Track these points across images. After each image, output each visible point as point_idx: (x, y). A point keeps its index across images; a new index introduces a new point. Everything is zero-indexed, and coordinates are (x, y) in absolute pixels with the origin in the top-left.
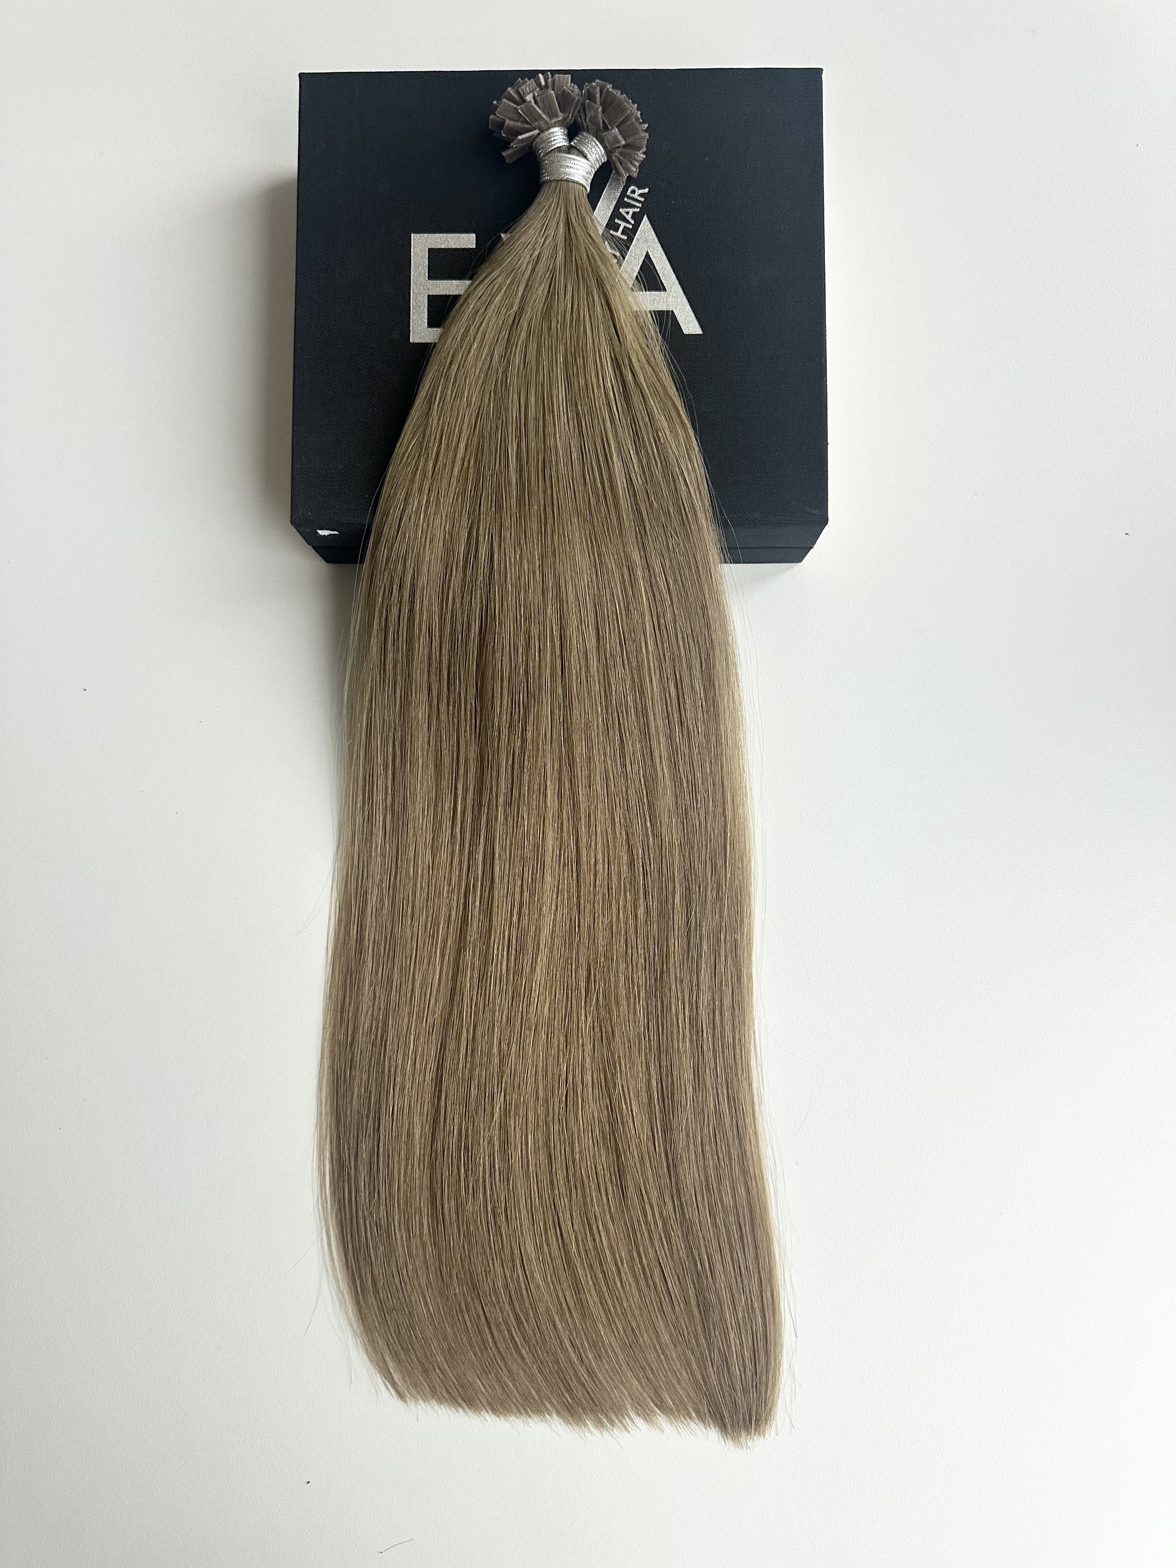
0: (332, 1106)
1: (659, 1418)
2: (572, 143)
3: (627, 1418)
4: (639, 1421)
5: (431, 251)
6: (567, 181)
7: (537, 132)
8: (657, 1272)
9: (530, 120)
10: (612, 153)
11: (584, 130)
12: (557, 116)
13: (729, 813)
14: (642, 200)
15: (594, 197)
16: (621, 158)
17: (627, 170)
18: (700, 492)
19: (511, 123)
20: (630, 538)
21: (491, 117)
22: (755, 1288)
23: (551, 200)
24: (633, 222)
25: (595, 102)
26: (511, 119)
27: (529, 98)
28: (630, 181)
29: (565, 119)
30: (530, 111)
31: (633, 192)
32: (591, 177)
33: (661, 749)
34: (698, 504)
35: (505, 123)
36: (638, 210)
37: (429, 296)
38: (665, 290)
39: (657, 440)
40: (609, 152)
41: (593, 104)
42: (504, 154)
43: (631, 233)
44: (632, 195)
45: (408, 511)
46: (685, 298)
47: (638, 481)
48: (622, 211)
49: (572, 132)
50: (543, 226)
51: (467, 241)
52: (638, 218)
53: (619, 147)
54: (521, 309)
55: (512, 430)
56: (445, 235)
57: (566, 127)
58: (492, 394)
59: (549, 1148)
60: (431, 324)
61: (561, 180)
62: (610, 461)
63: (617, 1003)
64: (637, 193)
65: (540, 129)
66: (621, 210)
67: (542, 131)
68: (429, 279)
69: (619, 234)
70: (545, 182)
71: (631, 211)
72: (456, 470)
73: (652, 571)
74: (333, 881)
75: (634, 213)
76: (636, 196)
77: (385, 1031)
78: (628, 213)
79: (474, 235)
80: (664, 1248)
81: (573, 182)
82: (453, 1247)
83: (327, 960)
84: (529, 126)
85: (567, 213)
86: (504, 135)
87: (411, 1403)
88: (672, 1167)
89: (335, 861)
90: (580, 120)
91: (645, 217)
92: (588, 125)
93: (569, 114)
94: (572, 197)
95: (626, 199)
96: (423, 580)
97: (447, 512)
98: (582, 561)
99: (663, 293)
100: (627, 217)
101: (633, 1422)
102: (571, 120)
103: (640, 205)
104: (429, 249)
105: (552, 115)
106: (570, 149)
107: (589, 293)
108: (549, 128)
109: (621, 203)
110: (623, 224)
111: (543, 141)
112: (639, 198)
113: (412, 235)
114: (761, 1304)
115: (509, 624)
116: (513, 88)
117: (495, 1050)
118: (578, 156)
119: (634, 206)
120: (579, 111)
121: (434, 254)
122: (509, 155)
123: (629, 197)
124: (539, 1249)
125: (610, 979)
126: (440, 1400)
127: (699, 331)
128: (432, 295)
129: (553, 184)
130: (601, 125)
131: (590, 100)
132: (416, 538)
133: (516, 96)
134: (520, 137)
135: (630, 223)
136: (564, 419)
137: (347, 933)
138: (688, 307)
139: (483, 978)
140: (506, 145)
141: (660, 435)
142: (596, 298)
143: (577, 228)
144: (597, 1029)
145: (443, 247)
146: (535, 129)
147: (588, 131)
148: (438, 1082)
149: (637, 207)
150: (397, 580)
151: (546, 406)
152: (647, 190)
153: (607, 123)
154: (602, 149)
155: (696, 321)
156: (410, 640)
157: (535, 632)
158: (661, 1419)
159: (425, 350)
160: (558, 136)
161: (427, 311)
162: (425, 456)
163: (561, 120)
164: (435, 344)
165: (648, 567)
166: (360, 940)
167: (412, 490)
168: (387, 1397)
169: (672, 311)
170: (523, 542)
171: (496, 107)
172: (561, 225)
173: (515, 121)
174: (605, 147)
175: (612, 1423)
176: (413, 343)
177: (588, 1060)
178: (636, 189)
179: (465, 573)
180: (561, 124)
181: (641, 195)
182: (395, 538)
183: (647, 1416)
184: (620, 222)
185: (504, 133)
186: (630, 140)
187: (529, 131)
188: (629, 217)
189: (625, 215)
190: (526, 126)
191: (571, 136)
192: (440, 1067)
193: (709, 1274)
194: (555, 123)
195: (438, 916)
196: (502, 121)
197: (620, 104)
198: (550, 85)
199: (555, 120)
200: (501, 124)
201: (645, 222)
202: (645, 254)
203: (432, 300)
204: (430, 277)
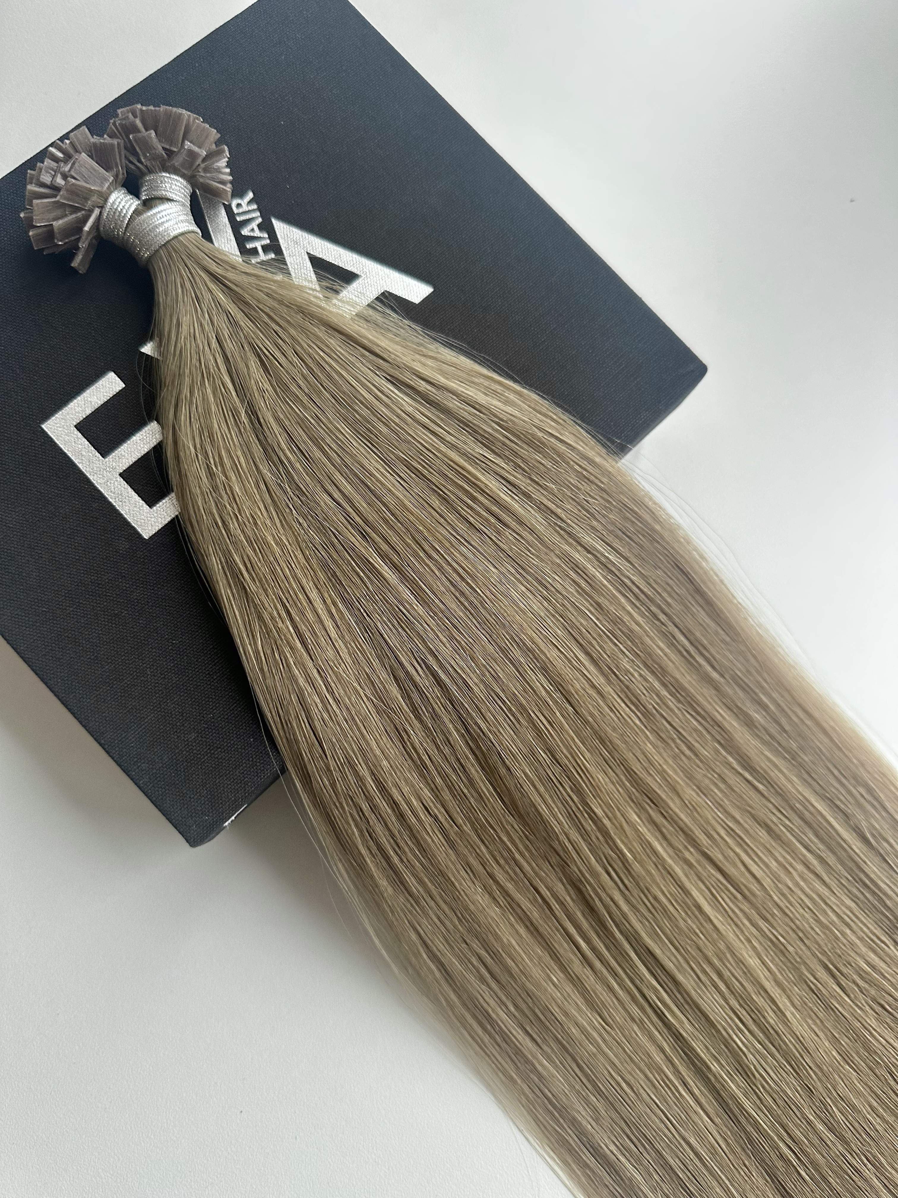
2: (144, 197)
5: (79, 426)
6: (176, 237)
7: (97, 211)
10: (193, 175)
11: (143, 175)
12: (106, 180)
14: (255, 207)
16: (209, 175)
17: (223, 183)
19: (60, 222)
21: (31, 233)
23: (176, 269)
24: (267, 235)
25: (139, 131)
26: (56, 219)
27: (58, 180)
29: (117, 177)
30: (74, 192)
31: (239, 205)
32: (191, 218)
35: (53, 230)
37: (121, 475)
38: (359, 275)
40: (188, 177)
41: (139, 135)
42: (75, 265)
43: (274, 247)
44: (241, 210)
46: (384, 268)
48: (245, 232)
49: (135, 185)
50: (192, 302)
51: (110, 385)
53: (198, 163)
56: (81, 398)
57: (123, 186)
60: (151, 500)
61: (167, 241)
64: (244, 204)
65: (98, 207)
66: (243, 233)
67: (102, 206)
68: (106, 457)
69: (262, 257)
70: (150, 258)
71: (254, 225)
72: (330, 627)
75: (259, 226)
76: (245, 208)
78: (253, 230)
79: (112, 374)
81: (182, 234)
84: (83, 212)
86: (60, 243)
90: (133, 167)
91: (274, 221)
92: (148, 165)
93: (117, 166)
94: (193, 251)
95: (238, 219)
99: (360, 280)
100: (256, 235)
102: (123, 174)
104: (75, 426)
105: (101, 182)
106: (148, 204)
108: (106, 200)
109: (236, 226)
110: (258, 245)
111: (110, 218)
113: (43, 426)
115: (505, 728)
116: (31, 183)
118: (160, 203)
119: (253, 219)
120: (127, 156)
121: (84, 427)
122: (84, 261)
123: (238, 214)
127: (429, 289)
128: (124, 471)
129: (161, 253)
130: (164, 152)
131: (133, 133)
132: (344, 733)
133: (42, 190)
134: (86, 228)
135: (264, 238)
138: (395, 274)
140: (70, 252)
145: (88, 412)
146: (91, 211)
147: (150, 172)
149: (257, 217)
150: (359, 797)
151: (369, 484)
152: (251, 195)
153: (168, 147)
154: (180, 179)
155: (416, 282)
159: (172, 533)
160: (123, 202)
161: (133, 493)
162: (286, 645)
163: (113, 181)
164: (178, 518)
167: (302, 693)
169: (385, 291)
171: (28, 218)
172: (212, 286)
173: (65, 216)
174: (183, 176)
176: (151, 537)
178: (239, 201)
180: (116, 185)
181: (250, 203)
182: (324, 756)
184: (253, 245)
185: (58, 240)
187: (88, 215)
188: (257, 233)
189: (252, 234)
190: (79, 214)
191: (136, 191)
194: (109, 188)
196: (48, 228)
197: (168, 115)
198: (71, 151)
199: (107, 185)
200: (49, 233)
201: (279, 226)
202: (307, 257)
203: (129, 475)
204: (104, 455)
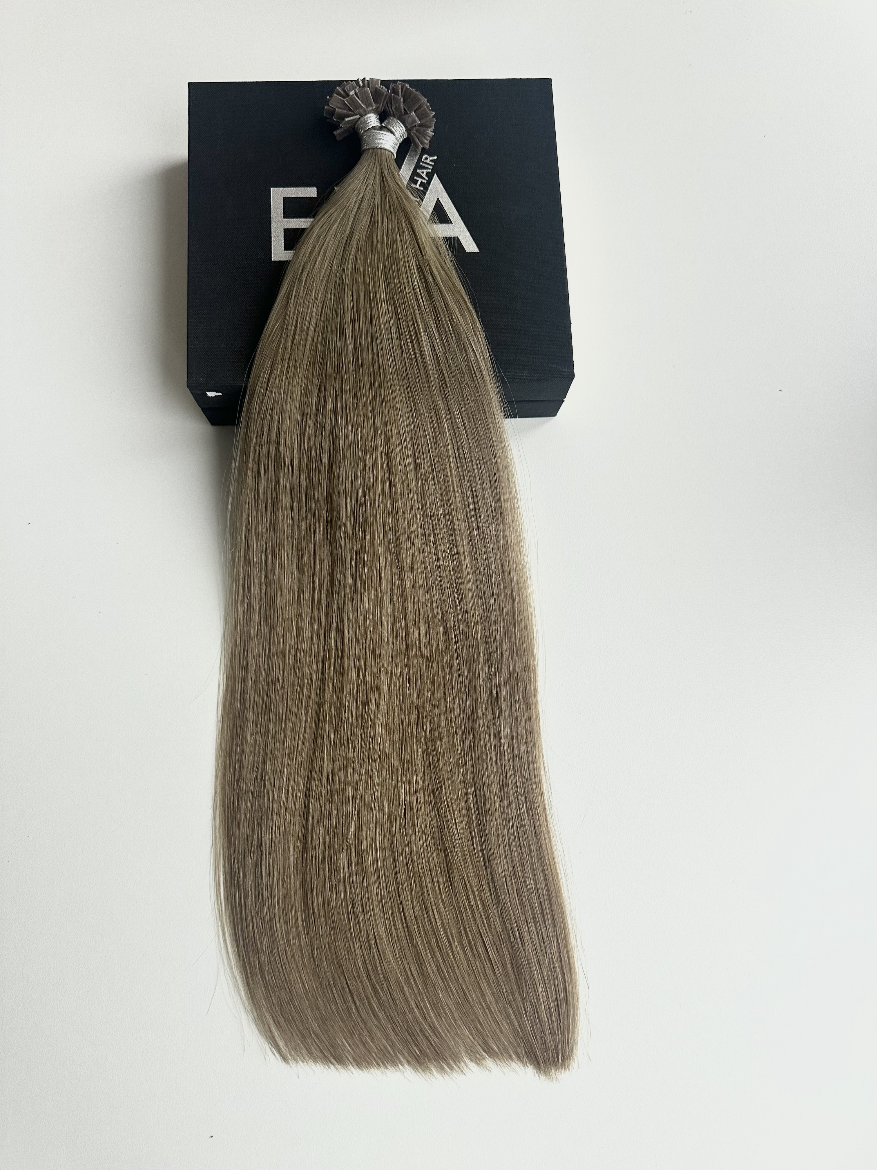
0: (224, 831)
1: (487, 1061)
2: (383, 125)
3: (462, 1064)
4: (472, 1065)
5: (285, 199)
6: (381, 148)
7: (358, 116)
8: (479, 944)
9: (353, 108)
10: (411, 130)
11: (391, 116)
12: (372, 106)
13: (515, 594)
14: (433, 164)
15: (399, 161)
16: (417, 134)
17: (422, 143)
18: (484, 357)
19: (340, 110)
20: (436, 391)
21: (325, 108)
22: (555, 951)
23: (370, 161)
24: (427, 179)
25: (398, 95)
26: (338, 108)
27: (352, 93)
28: (424, 151)
29: (377, 108)
30: (353, 101)
31: (426, 159)
32: (397, 147)
33: (464, 547)
34: (483, 366)
35: (334, 111)
36: (430, 170)
37: (285, 229)
38: (451, 223)
39: (451, 320)
40: (408, 130)
41: (396, 96)
42: (335, 133)
43: (426, 186)
44: (425, 161)
45: (274, 374)
46: (466, 228)
47: (439, 349)
49: (383, 117)
50: (364, 179)
51: (311, 192)
52: (430, 176)
53: (415, 126)
54: (351, 234)
55: (348, 315)
56: (294, 188)
57: (378, 114)
58: (333, 291)
59: (393, 852)
60: (286, 248)
61: (376, 148)
62: (419, 336)
63: (440, 738)
64: (429, 159)
65: (360, 115)
66: (418, 171)
67: (362, 116)
68: (284, 218)
69: (417, 186)
70: (364, 150)
71: (425, 171)
72: (308, 345)
73: (452, 415)
74: (221, 658)
75: (427, 172)
76: (428, 161)
77: (264, 769)
78: (423, 173)
79: (315, 188)
80: (484, 925)
81: (385, 149)
82: (322, 935)
83: (218, 718)
84: (352, 113)
85: (381, 169)
86: (335, 120)
87: (292, 1063)
88: (488, 862)
89: (222, 643)
90: (388, 109)
91: (435, 175)
92: (393, 112)
93: (380, 105)
94: (384, 159)
95: (421, 164)
96: (286, 425)
97: (303, 374)
98: (402, 407)
99: (450, 225)
101: (467, 1066)
102: (382, 109)
103: (432, 167)
104: (284, 198)
105: (368, 105)
106: (381, 128)
107: (399, 222)
108: (366, 114)
109: (418, 166)
110: (420, 180)
111: (362, 123)
112: (431, 163)
113: (271, 189)
114: (560, 963)
115: (350, 455)
116: (341, 87)
117: (350, 778)
118: (388, 132)
119: (428, 168)
120: (387, 103)
121: (287, 201)
122: (339, 134)
123: (423, 162)
124: (389, 932)
125: (434, 720)
126: (315, 1060)
127: (477, 250)
128: (287, 229)
129: (370, 151)
130: (403, 111)
131: (394, 94)
132: (280, 394)
133: (342, 92)
134: (347, 119)
135: (425, 179)
136: (384, 307)
137: (233, 696)
138: (468, 234)
139: (338, 724)
140: (336, 127)
141: (454, 317)
142: (404, 225)
143: (389, 179)
144: (426, 759)
145: (293, 196)
146: (356, 115)
147: (394, 116)
148: (306, 806)
149: (429, 169)
150: (266, 426)
151: (372, 300)
152: (435, 158)
153: (406, 109)
154: (404, 128)
155: (474, 244)
156: (277, 472)
157: (369, 459)
158: (489, 1062)
159: (283, 265)
160: (373, 120)
161: (283, 239)
162: (286, 335)
163: (374, 109)
164: (290, 261)
165: (449, 411)
166: (243, 701)
167: (276, 359)
168: (274, 1060)
169: (457, 237)
170: (358, 394)
171: (329, 101)
172: (378, 177)
173: (343, 109)
174: (406, 127)
175: (451, 1068)
176: (274, 261)
177: (420, 783)
178: (428, 157)
179: (316, 419)
180: (375, 111)
181: (432, 161)
182: (264, 395)
183: (478, 1061)
184: (418, 179)
185: (335, 118)
186: (423, 121)
187: (352, 115)
188: (424, 175)
189: (421, 174)
190: (350, 112)
191: (382, 119)
192: (307, 795)
193: (519, 942)
195: (302, 681)
196: (334, 110)
197: (416, 97)
198: (366, 85)
199: (371, 109)
200: (333, 112)
201: (435, 179)
202: (436, 199)
203: (286, 231)
204: (285, 217)
